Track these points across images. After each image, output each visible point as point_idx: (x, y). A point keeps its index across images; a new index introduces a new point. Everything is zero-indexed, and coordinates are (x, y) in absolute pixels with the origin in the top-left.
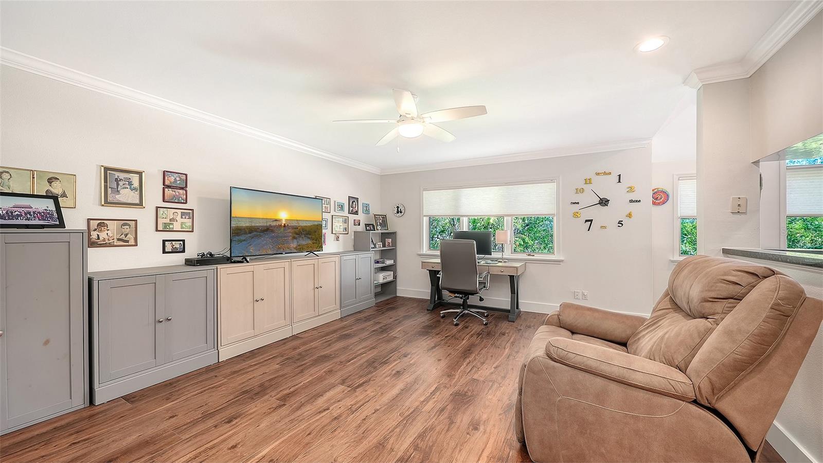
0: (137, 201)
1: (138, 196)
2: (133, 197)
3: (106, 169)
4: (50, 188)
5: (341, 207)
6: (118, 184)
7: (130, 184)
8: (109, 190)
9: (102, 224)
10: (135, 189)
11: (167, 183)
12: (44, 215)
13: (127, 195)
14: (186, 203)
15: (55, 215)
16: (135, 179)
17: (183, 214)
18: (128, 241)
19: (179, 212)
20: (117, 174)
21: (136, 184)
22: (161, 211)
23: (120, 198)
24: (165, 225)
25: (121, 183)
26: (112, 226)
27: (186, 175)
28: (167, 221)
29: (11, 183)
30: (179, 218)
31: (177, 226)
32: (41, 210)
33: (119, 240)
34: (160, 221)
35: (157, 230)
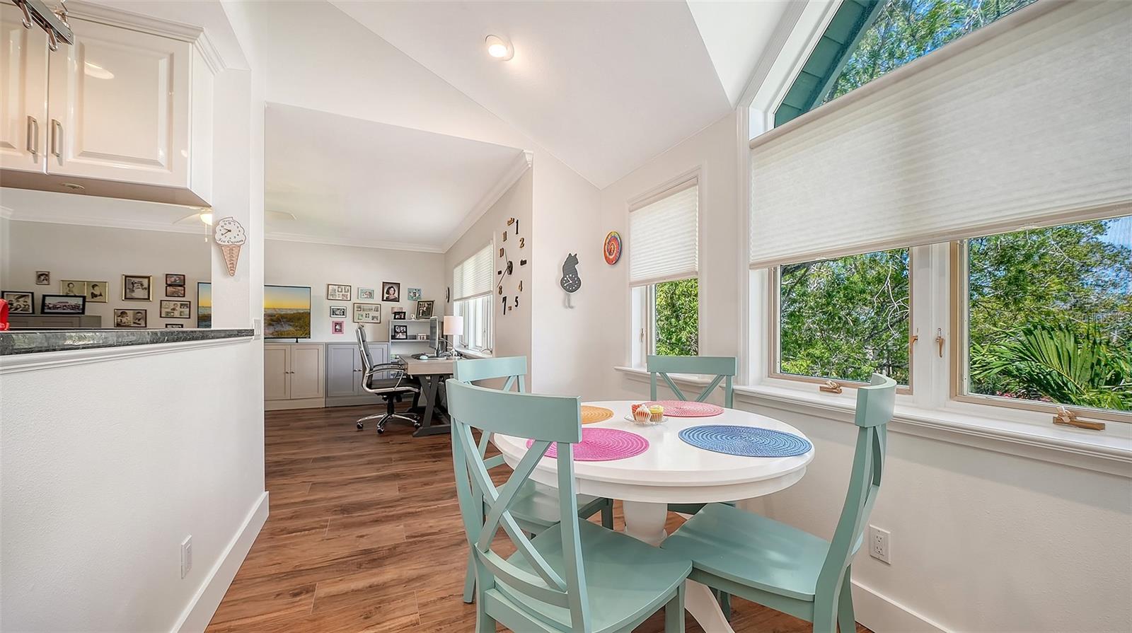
0: (147, 297)
1: (147, 293)
2: (143, 294)
3: (126, 277)
4: (93, 291)
5: (371, 295)
6: (133, 286)
7: (142, 285)
8: (128, 290)
9: (123, 313)
10: (145, 288)
11: (168, 283)
12: (76, 307)
13: (139, 293)
14: (184, 296)
15: (81, 307)
16: (145, 282)
17: (181, 305)
18: (140, 324)
19: (179, 303)
20: (133, 279)
21: (146, 285)
22: (164, 303)
23: (135, 295)
24: (167, 313)
25: (135, 285)
26: (130, 314)
27: (184, 276)
28: (169, 310)
29: (74, 289)
30: (178, 308)
31: (177, 314)
32: (73, 304)
33: (134, 323)
34: (164, 311)
35: (161, 317)
